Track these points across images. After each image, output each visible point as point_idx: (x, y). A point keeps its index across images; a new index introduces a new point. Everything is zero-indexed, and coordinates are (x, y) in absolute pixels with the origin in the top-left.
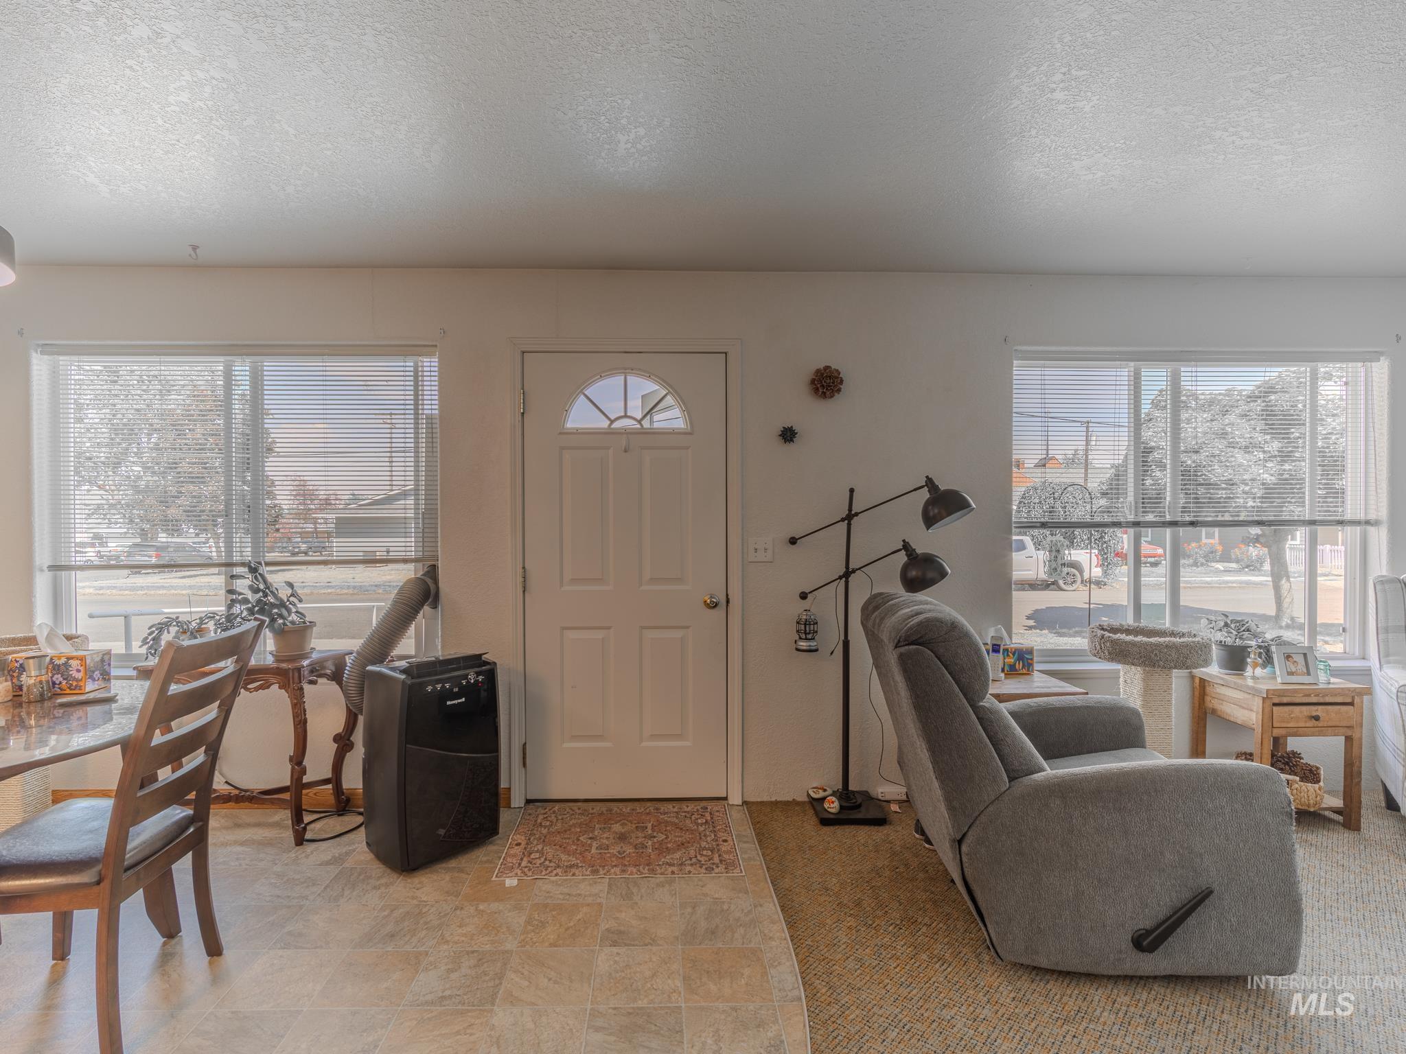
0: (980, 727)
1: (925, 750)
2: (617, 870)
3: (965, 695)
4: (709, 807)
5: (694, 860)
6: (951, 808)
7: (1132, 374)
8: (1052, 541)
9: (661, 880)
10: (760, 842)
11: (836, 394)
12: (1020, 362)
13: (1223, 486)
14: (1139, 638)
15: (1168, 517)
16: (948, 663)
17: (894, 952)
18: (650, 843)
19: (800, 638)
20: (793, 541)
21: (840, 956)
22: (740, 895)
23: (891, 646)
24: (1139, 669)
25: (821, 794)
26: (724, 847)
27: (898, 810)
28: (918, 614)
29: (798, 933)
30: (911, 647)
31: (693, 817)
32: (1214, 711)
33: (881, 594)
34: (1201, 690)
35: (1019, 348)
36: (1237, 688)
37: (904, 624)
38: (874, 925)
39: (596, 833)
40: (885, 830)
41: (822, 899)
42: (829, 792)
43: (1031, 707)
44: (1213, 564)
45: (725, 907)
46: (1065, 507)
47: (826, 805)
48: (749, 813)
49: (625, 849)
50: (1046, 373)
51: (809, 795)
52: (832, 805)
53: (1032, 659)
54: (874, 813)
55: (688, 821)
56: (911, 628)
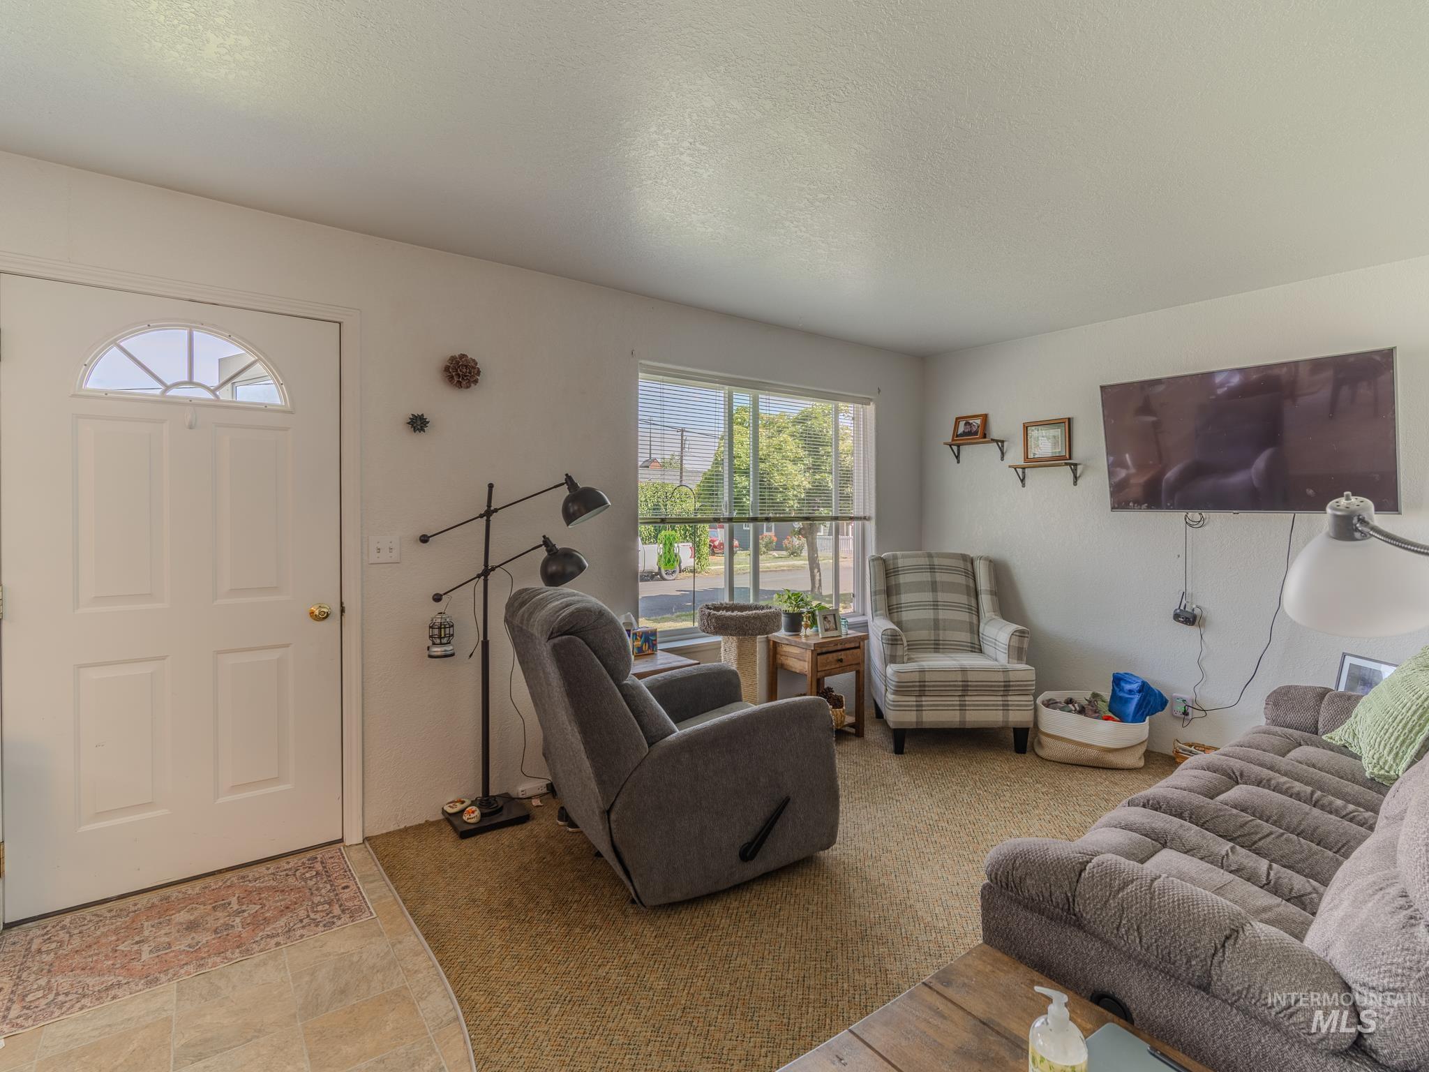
0: (625, 704)
1: (577, 734)
2: (190, 968)
3: (612, 676)
4: (319, 857)
5: (306, 921)
6: (601, 783)
7: (727, 396)
8: (665, 535)
9: (261, 957)
10: (391, 876)
11: (472, 385)
12: (644, 374)
13: (781, 489)
14: (735, 613)
15: (751, 514)
16: (597, 649)
17: (549, 937)
18: (238, 920)
19: (434, 644)
20: (424, 539)
21: (496, 960)
22: (373, 940)
23: (543, 639)
24: (735, 638)
25: (459, 807)
26: (345, 895)
27: (540, 804)
28: (568, 605)
29: (448, 955)
30: (564, 637)
31: (298, 874)
32: (782, 665)
33: (526, 590)
34: (774, 650)
35: (643, 362)
36: (797, 645)
37: (556, 616)
38: (527, 919)
39: (146, 933)
40: (529, 826)
41: (471, 912)
42: (468, 802)
43: (659, 681)
44: (771, 552)
45: (355, 959)
46: (666, 505)
47: (465, 817)
48: (373, 849)
49: (198, 938)
50: (665, 387)
51: (444, 812)
52: (472, 815)
53: (656, 640)
54: (516, 813)
55: (291, 880)
56: (563, 619)
